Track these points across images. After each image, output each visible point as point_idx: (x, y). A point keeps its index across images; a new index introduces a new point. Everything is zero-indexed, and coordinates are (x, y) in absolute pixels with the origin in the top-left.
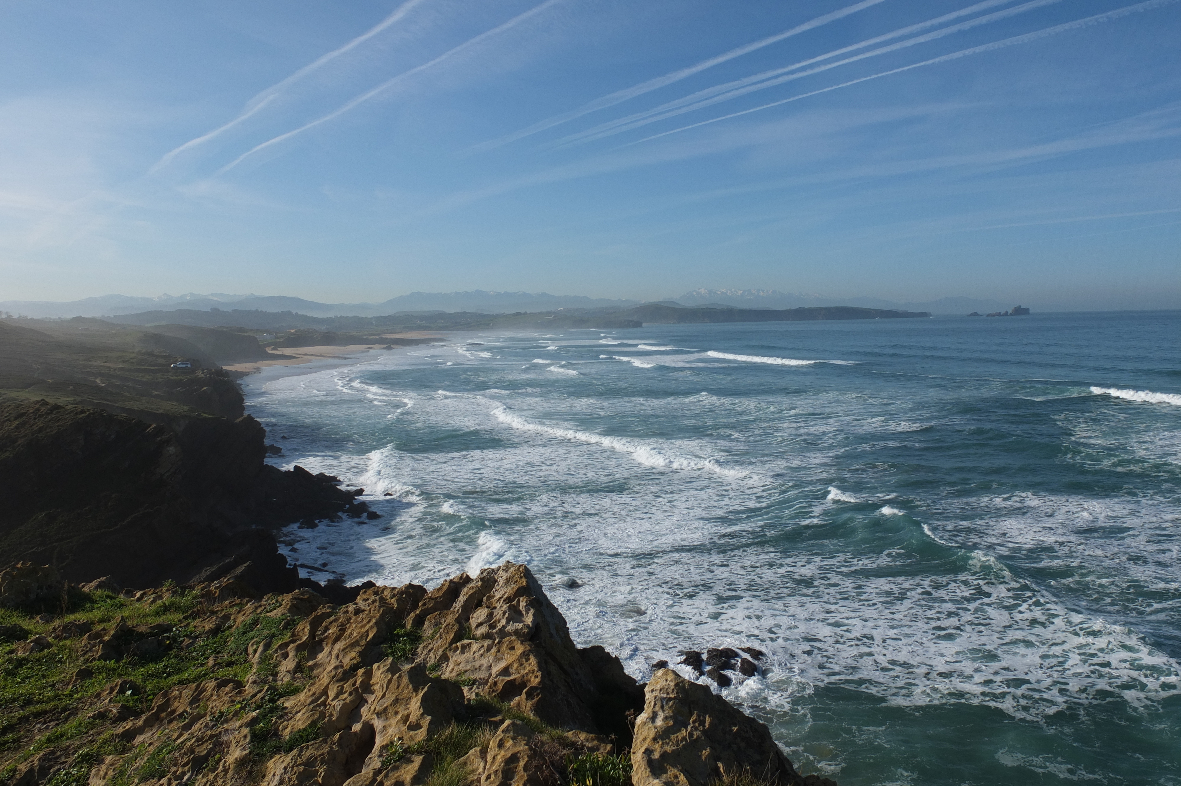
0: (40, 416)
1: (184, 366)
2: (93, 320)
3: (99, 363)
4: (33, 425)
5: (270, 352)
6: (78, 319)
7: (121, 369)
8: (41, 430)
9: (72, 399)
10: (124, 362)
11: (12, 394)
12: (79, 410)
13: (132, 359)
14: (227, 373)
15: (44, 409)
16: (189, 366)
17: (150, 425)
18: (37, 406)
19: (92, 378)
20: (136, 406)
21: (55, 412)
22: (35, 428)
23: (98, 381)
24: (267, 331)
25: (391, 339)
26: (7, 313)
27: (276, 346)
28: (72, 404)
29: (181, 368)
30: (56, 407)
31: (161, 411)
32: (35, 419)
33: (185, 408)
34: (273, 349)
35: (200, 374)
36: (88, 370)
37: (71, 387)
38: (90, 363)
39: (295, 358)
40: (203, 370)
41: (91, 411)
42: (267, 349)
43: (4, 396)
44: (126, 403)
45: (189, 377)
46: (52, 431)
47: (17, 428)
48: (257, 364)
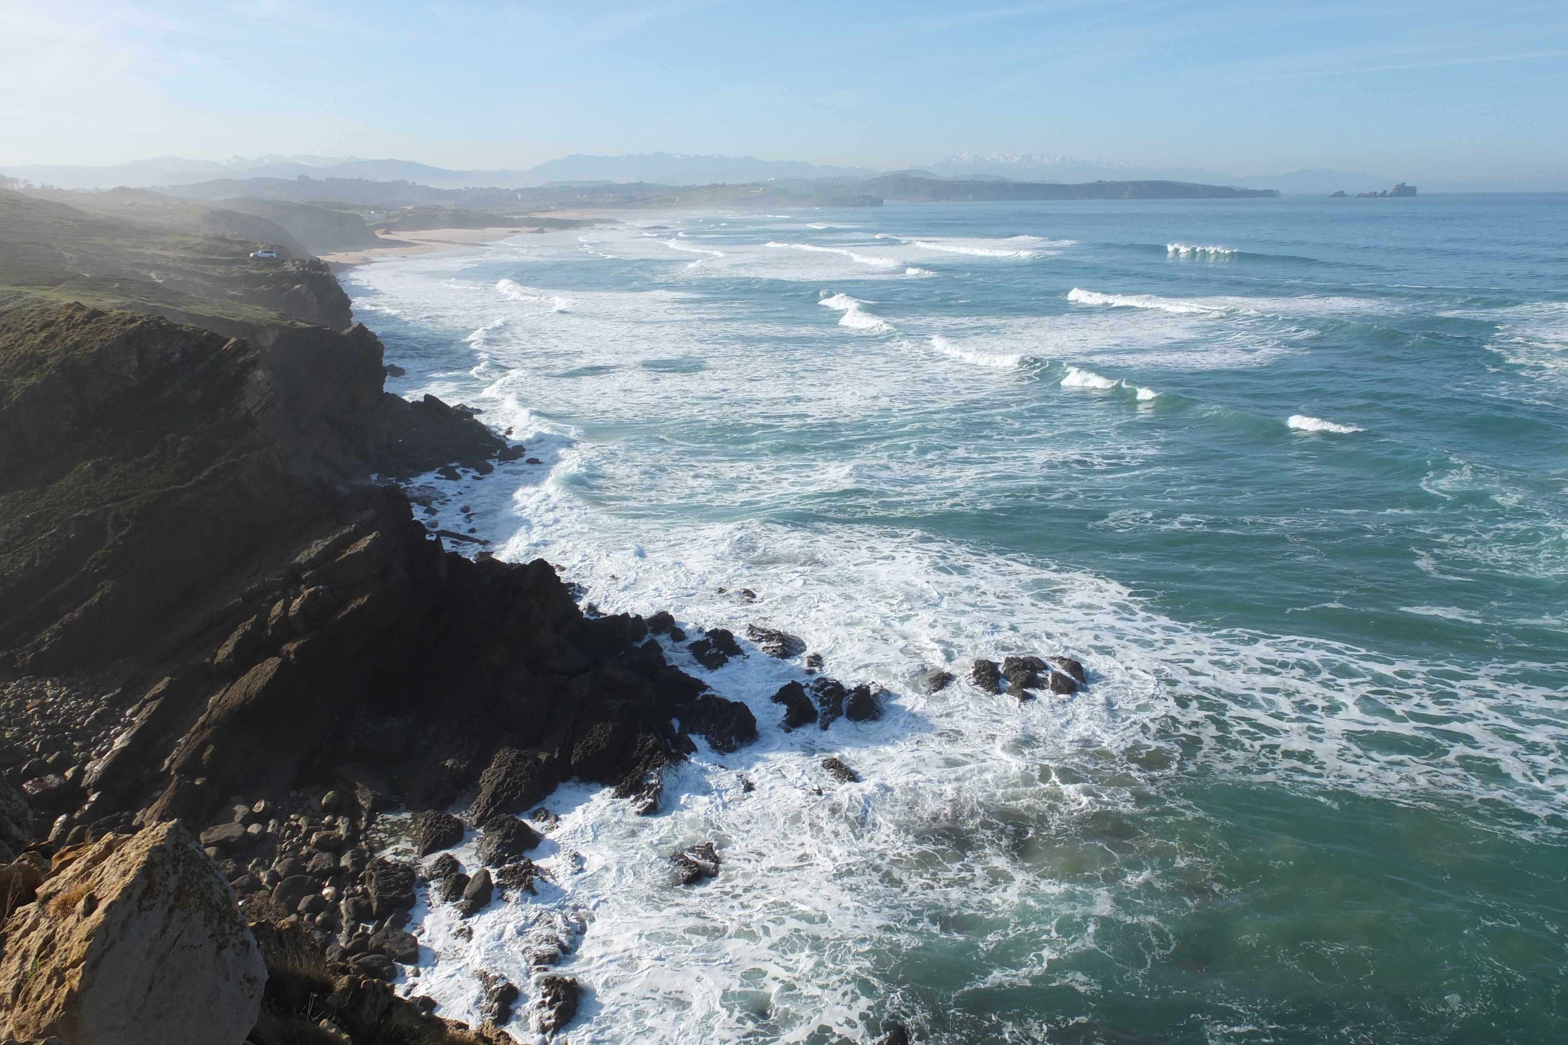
0: (75, 326)
1: (267, 255)
2: (141, 192)
3: (152, 250)
4: (66, 338)
5: (381, 237)
6: (122, 191)
7: (183, 259)
8: (77, 345)
9: (119, 301)
10: (187, 249)
11: (36, 293)
12: (128, 317)
13: (198, 245)
14: (325, 266)
15: (79, 316)
16: (274, 255)
17: (228, 340)
18: (70, 311)
19: (144, 272)
20: (206, 311)
21: (94, 320)
22: (69, 342)
23: (153, 275)
24: (374, 208)
25: (542, 219)
26: (25, 181)
27: (389, 228)
28: (119, 308)
29: (263, 259)
30: (96, 314)
31: (240, 318)
32: (68, 330)
33: (273, 314)
34: (384, 233)
35: (290, 267)
36: (138, 260)
37: (117, 285)
38: (140, 250)
39: (414, 244)
40: (294, 261)
41: (145, 319)
42: (376, 233)
43: (26, 297)
44: (193, 307)
45: (275, 271)
46: (92, 348)
47: (44, 342)
48: (365, 253)
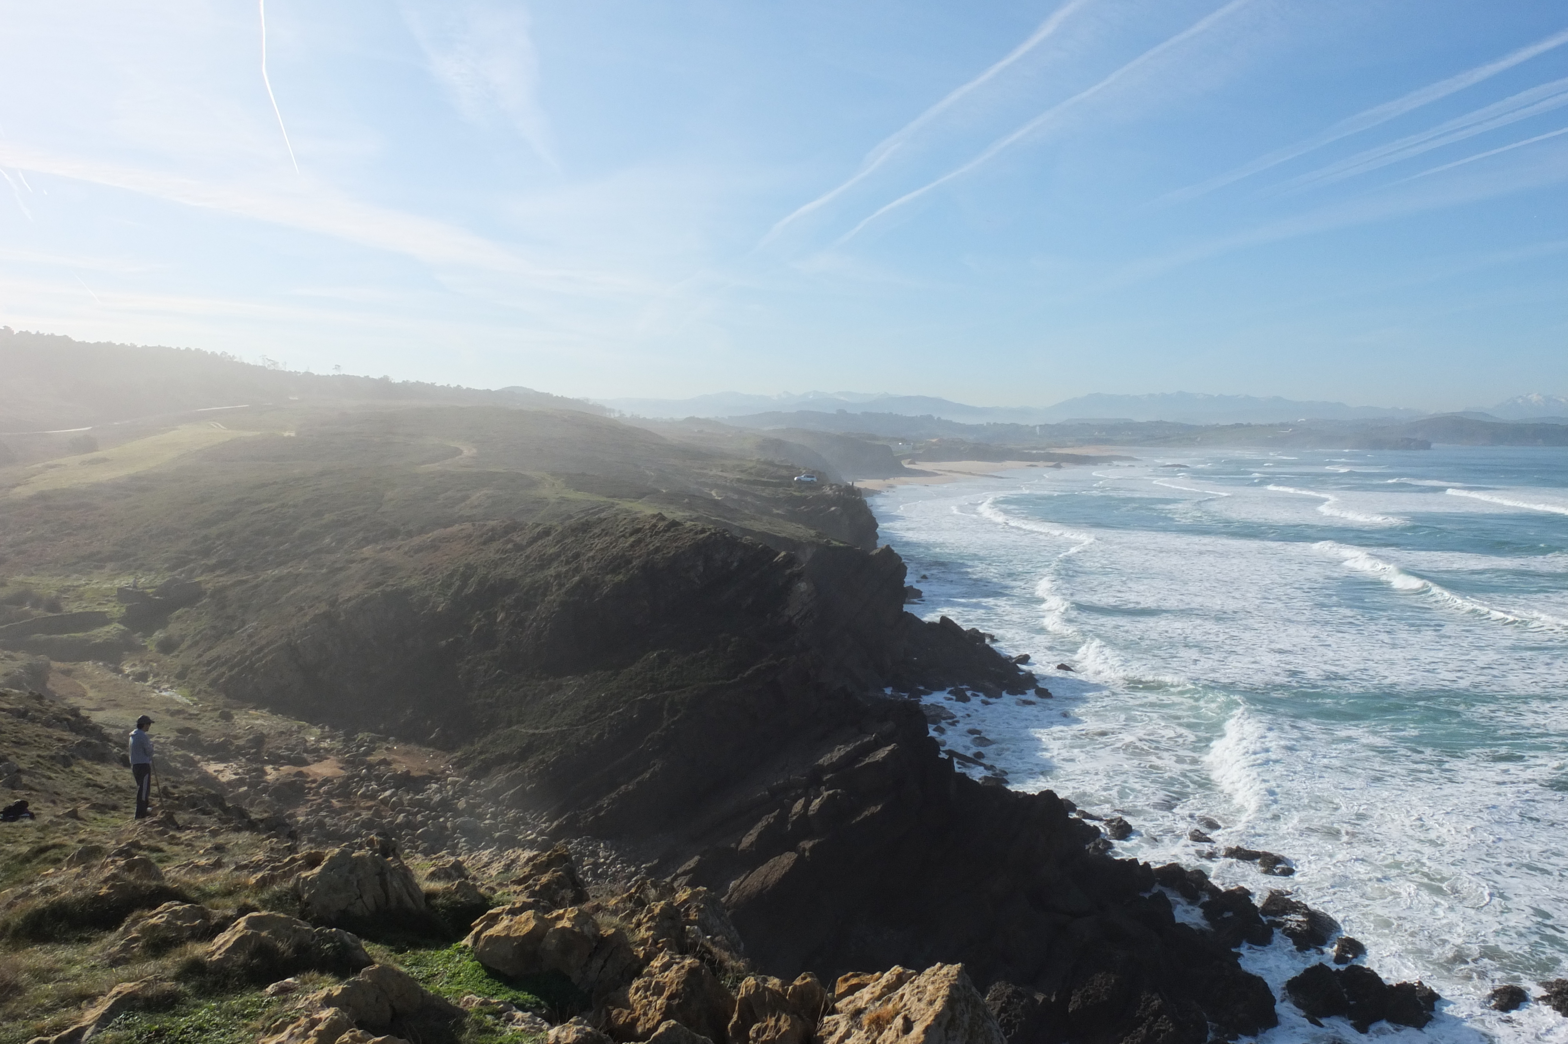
0: (657, 533)
1: (809, 479)
2: (707, 422)
3: (714, 472)
4: (649, 543)
5: (907, 466)
6: (691, 420)
7: (739, 480)
8: (657, 550)
9: (688, 514)
10: (742, 471)
11: (625, 505)
12: (699, 528)
13: (751, 468)
14: (858, 492)
15: (661, 525)
16: (815, 479)
17: (778, 554)
18: (654, 521)
19: (706, 490)
20: (757, 526)
21: (672, 530)
22: (651, 547)
23: (713, 493)
24: (903, 440)
25: (1059, 455)
26: (620, 411)
27: (914, 459)
28: (692, 520)
29: (807, 482)
30: (674, 524)
31: (784, 535)
32: (651, 536)
33: (813, 532)
34: (910, 463)
35: (827, 491)
36: (703, 480)
37: (686, 500)
38: (705, 471)
39: (936, 474)
40: (831, 485)
41: (713, 531)
42: (903, 462)
43: (617, 507)
44: (746, 522)
45: (815, 494)
46: (669, 553)
47: (632, 546)
48: (891, 481)
